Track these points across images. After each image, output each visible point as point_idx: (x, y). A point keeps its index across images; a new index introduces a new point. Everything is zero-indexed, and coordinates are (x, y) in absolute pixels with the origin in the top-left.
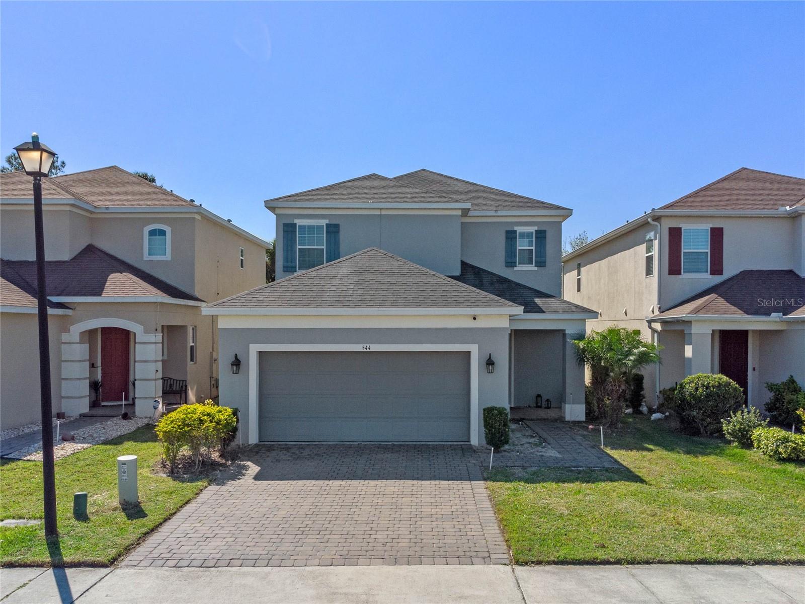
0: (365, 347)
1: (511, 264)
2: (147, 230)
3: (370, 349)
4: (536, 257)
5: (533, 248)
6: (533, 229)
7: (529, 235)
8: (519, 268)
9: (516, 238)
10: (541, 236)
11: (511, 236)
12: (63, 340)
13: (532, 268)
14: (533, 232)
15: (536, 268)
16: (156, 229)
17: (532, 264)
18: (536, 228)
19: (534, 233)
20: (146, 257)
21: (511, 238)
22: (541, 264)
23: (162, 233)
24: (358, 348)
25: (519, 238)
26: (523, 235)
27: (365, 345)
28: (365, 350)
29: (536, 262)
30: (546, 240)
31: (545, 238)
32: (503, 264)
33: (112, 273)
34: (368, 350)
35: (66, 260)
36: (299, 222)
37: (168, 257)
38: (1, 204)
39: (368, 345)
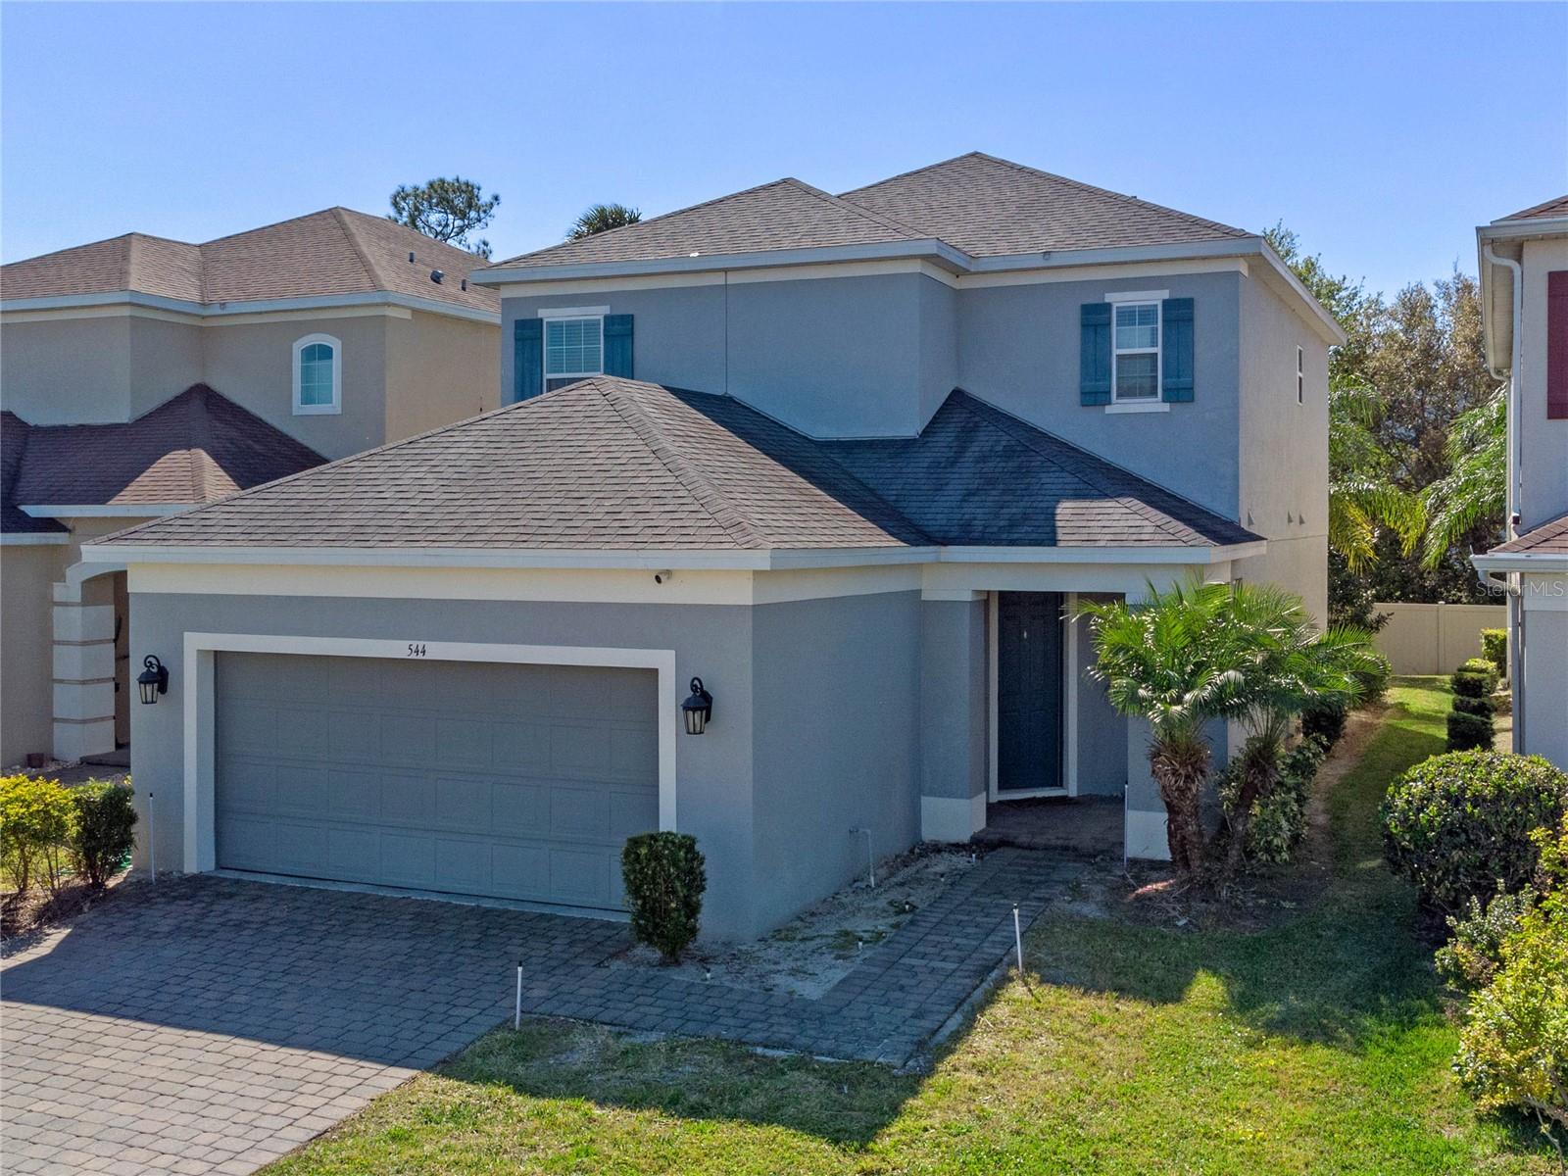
0: (414, 648)
1: (1094, 396)
2: (299, 346)
3: (424, 652)
4: (1165, 376)
5: (1158, 350)
6: (1156, 298)
7: (1146, 315)
8: (1118, 406)
9: (1109, 324)
10: (1179, 315)
11: (1095, 319)
12: (57, 598)
13: (1155, 405)
14: (1156, 306)
15: (1166, 407)
16: (314, 346)
17: (1157, 396)
18: (1165, 294)
19: (1160, 308)
20: (298, 408)
21: (1096, 326)
22: (1180, 393)
23: (325, 353)
24: (397, 649)
25: (1118, 325)
26: (1128, 316)
27: (415, 644)
28: (414, 656)
29: (1164, 390)
30: (1193, 325)
31: (1191, 320)
32: (1076, 397)
33: (174, 450)
34: (420, 656)
35: (125, 421)
36: (548, 315)
37: (335, 406)
38: (3, 312)
39: (421, 644)
